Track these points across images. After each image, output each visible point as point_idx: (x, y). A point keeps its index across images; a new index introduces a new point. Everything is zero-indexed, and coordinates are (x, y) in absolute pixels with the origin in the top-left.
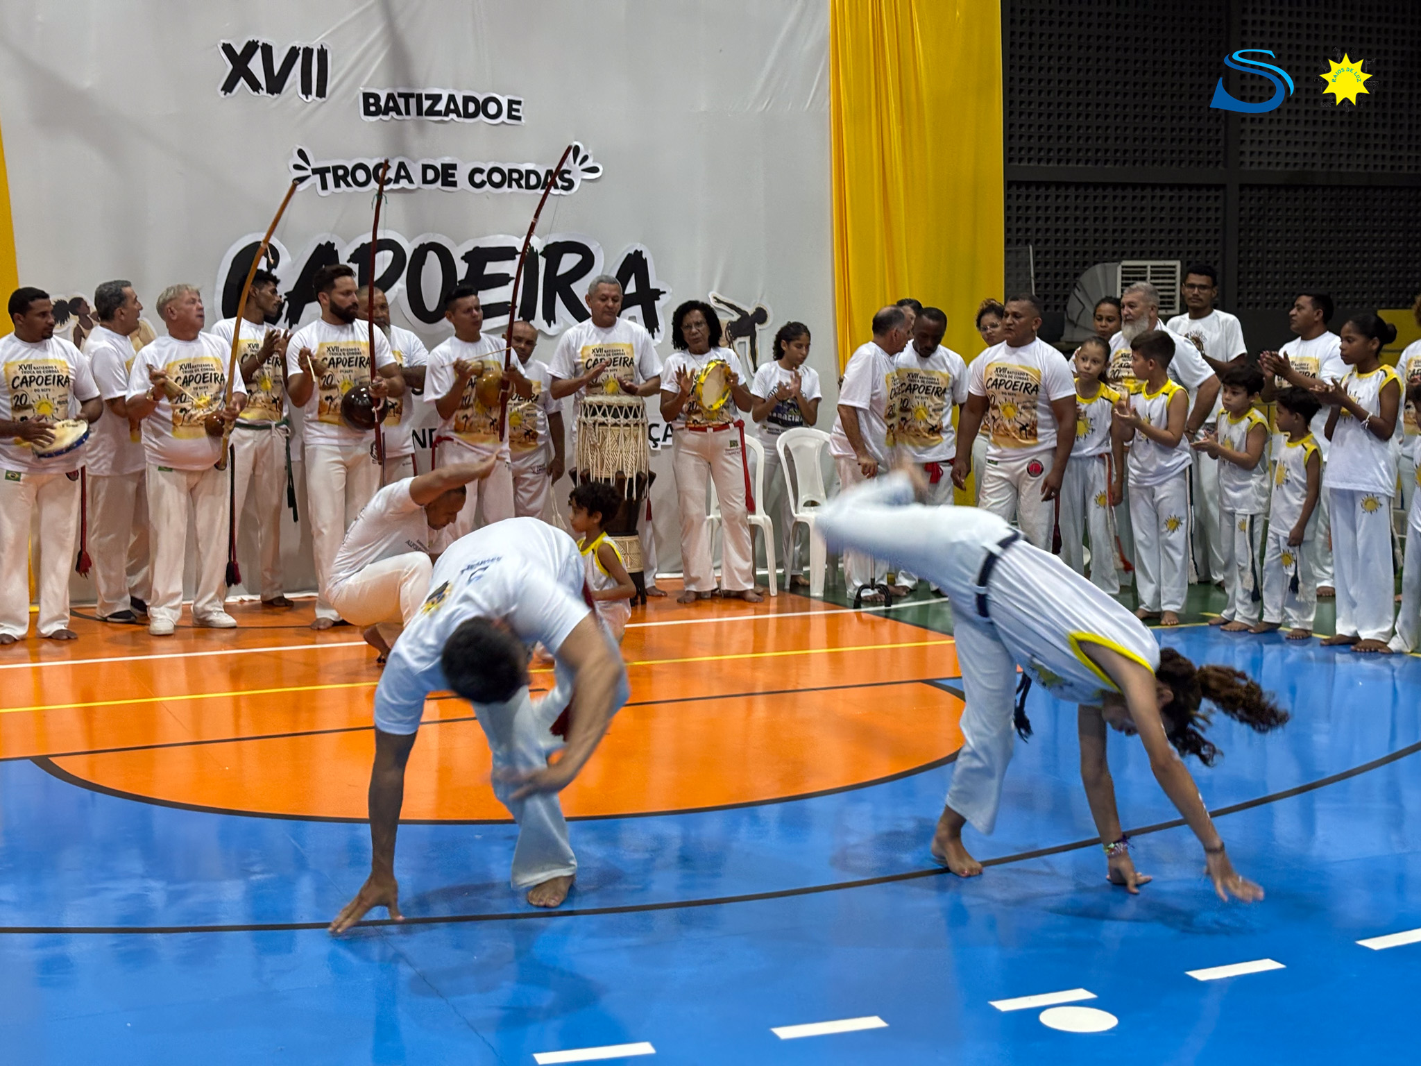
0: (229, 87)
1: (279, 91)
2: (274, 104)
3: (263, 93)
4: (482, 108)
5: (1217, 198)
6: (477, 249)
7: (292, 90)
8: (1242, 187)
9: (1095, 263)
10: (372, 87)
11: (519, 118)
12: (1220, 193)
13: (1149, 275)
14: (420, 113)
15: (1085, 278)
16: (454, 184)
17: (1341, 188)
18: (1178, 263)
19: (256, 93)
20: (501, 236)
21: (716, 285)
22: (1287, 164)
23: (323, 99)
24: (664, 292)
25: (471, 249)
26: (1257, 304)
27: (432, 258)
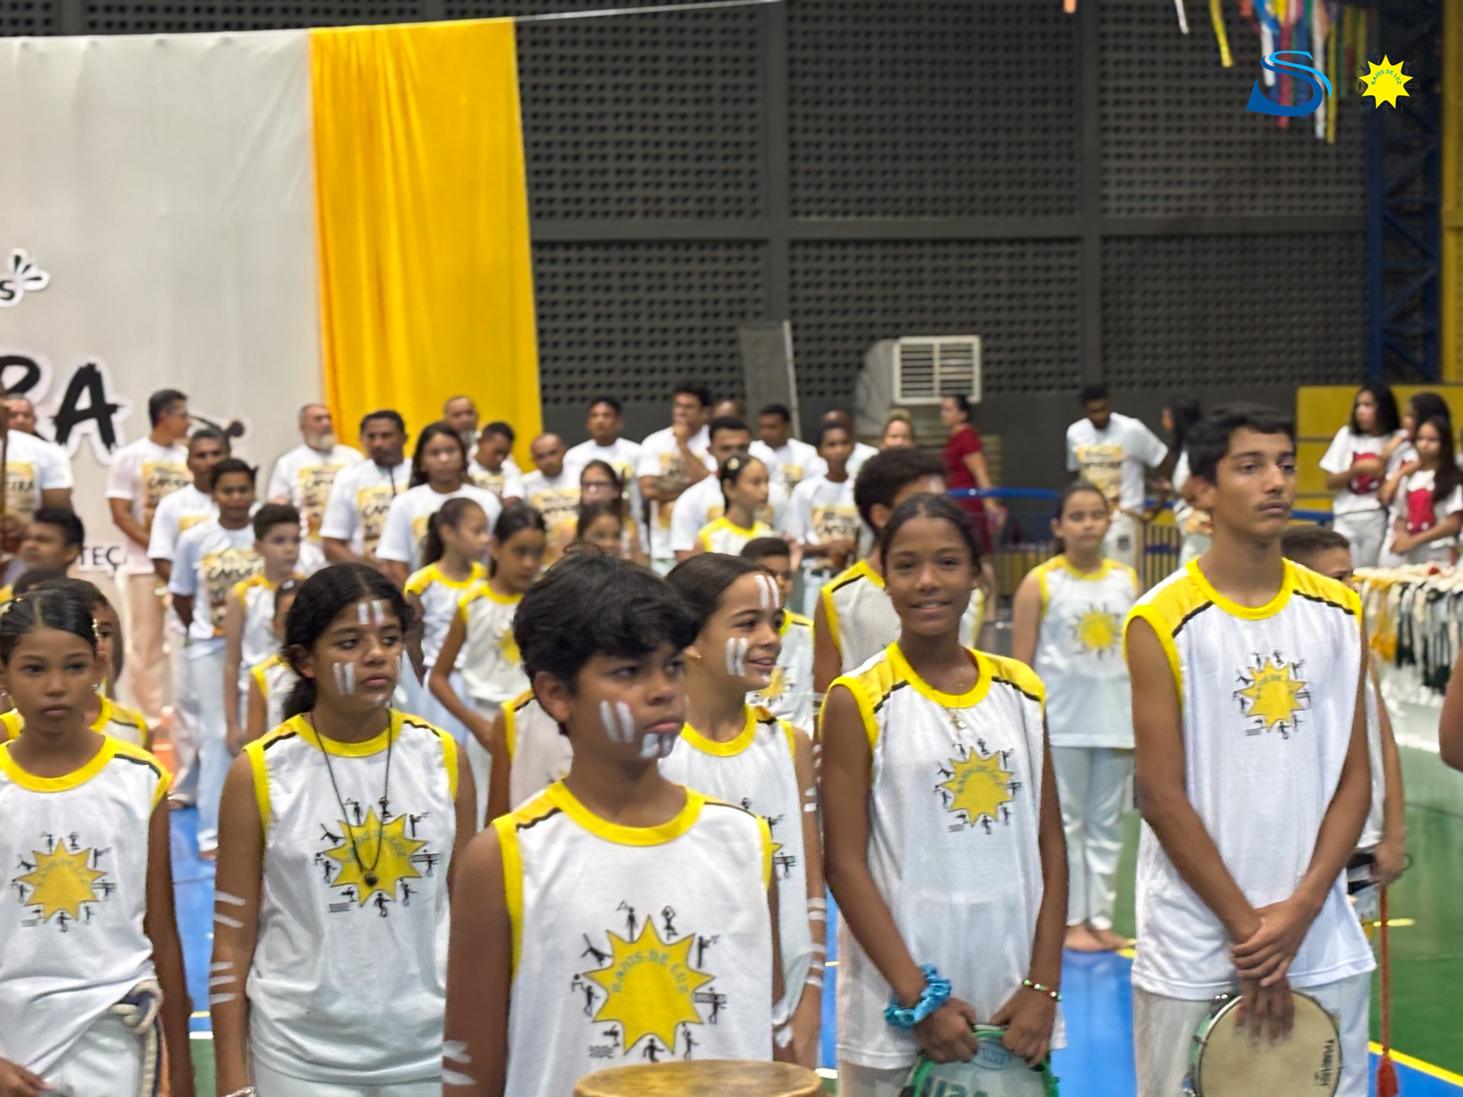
5: (1072, 254)
8: (1106, 239)
12: (1075, 247)
13: (937, 355)
15: (872, 357)
18: (974, 341)
22: (1168, 210)
24: (122, 406)
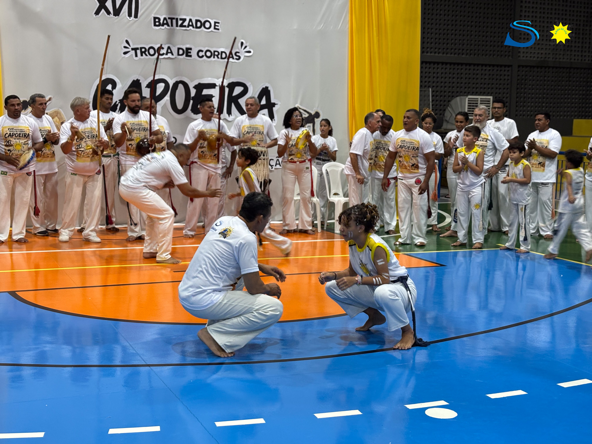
0: (97, 13)
1: (118, 15)
2: (116, 21)
3: (112, 15)
4: (203, 24)
5: (508, 71)
6: (199, 84)
7: (124, 14)
8: (519, 66)
9: (457, 96)
10: (157, 14)
11: (218, 29)
12: (510, 68)
13: (479, 102)
14: (177, 26)
15: (453, 102)
16: (191, 56)
17: (560, 68)
18: (491, 98)
19: (109, 16)
20: (210, 78)
21: (299, 101)
22: (538, 57)
23: (137, 19)
24: (277, 104)
25: (197, 83)
26: (524, 115)
27: (181, 86)
